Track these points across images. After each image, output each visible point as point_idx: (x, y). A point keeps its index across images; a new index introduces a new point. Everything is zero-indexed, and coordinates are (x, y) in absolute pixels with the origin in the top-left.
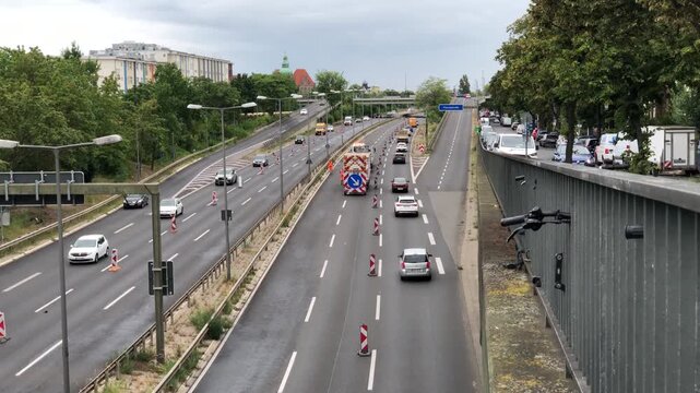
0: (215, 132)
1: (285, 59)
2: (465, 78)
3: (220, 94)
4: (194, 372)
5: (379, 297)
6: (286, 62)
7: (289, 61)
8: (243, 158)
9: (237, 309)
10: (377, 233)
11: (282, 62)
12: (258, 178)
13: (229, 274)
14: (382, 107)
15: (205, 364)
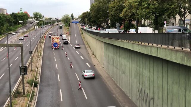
0: (7, 29)
1: (21, 9)
2: (72, 14)
3: (8, 19)
4: (35, 97)
5: (76, 74)
6: (21, 10)
7: (22, 9)
8: (17, 37)
9: (38, 79)
10: (67, 57)
11: (20, 9)
12: (25, 42)
13: (32, 69)
14: (50, 22)
15: (37, 94)
